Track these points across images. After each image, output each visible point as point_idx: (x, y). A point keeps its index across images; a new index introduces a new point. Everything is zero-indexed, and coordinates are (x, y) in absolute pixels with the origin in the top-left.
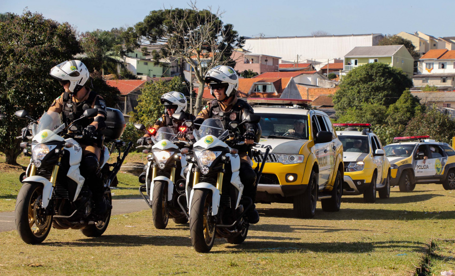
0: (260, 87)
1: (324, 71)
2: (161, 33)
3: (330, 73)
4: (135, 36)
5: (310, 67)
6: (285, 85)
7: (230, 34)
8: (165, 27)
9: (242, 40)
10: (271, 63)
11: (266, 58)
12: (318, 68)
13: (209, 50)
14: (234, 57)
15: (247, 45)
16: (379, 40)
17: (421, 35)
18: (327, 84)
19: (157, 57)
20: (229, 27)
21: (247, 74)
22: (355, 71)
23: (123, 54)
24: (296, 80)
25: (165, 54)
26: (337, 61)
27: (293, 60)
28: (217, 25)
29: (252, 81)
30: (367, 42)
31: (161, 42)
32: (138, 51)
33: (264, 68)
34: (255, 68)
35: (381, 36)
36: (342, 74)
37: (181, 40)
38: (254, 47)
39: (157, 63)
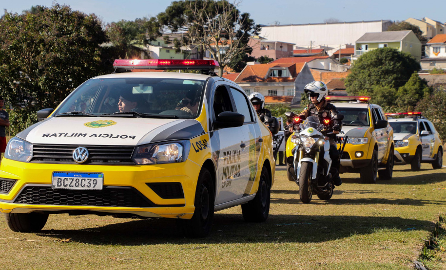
0: (276, 72)
1: (336, 56)
2: (181, 23)
3: (342, 57)
4: (158, 25)
5: (322, 53)
6: (299, 70)
7: (247, 22)
8: (185, 17)
9: (258, 27)
10: (286, 50)
11: (281, 45)
12: (330, 53)
13: (227, 38)
14: (250, 44)
15: (263, 32)
16: (389, 26)
17: (428, 21)
18: (339, 68)
19: (178, 45)
20: (245, 16)
21: (263, 60)
22: (365, 56)
23: (146, 42)
24: (310, 65)
25: (186, 42)
26: (349, 47)
27: (307, 46)
28: (234, 15)
29: (267, 67)
30: (377, 28)
31: (183, 31)
32: (160, 39)
33: (279, 55)
34: (271, 54)
35: (390, 23)
36: (354, 59)
37: (201, 28)
38: (270, 34)
39: (178, 51)
